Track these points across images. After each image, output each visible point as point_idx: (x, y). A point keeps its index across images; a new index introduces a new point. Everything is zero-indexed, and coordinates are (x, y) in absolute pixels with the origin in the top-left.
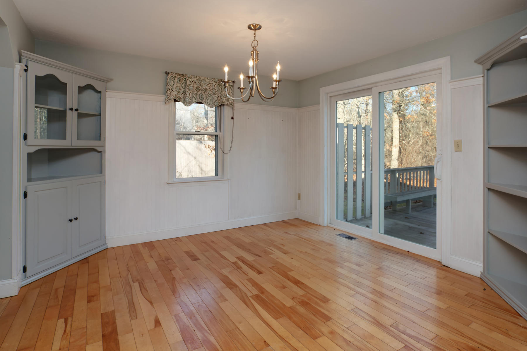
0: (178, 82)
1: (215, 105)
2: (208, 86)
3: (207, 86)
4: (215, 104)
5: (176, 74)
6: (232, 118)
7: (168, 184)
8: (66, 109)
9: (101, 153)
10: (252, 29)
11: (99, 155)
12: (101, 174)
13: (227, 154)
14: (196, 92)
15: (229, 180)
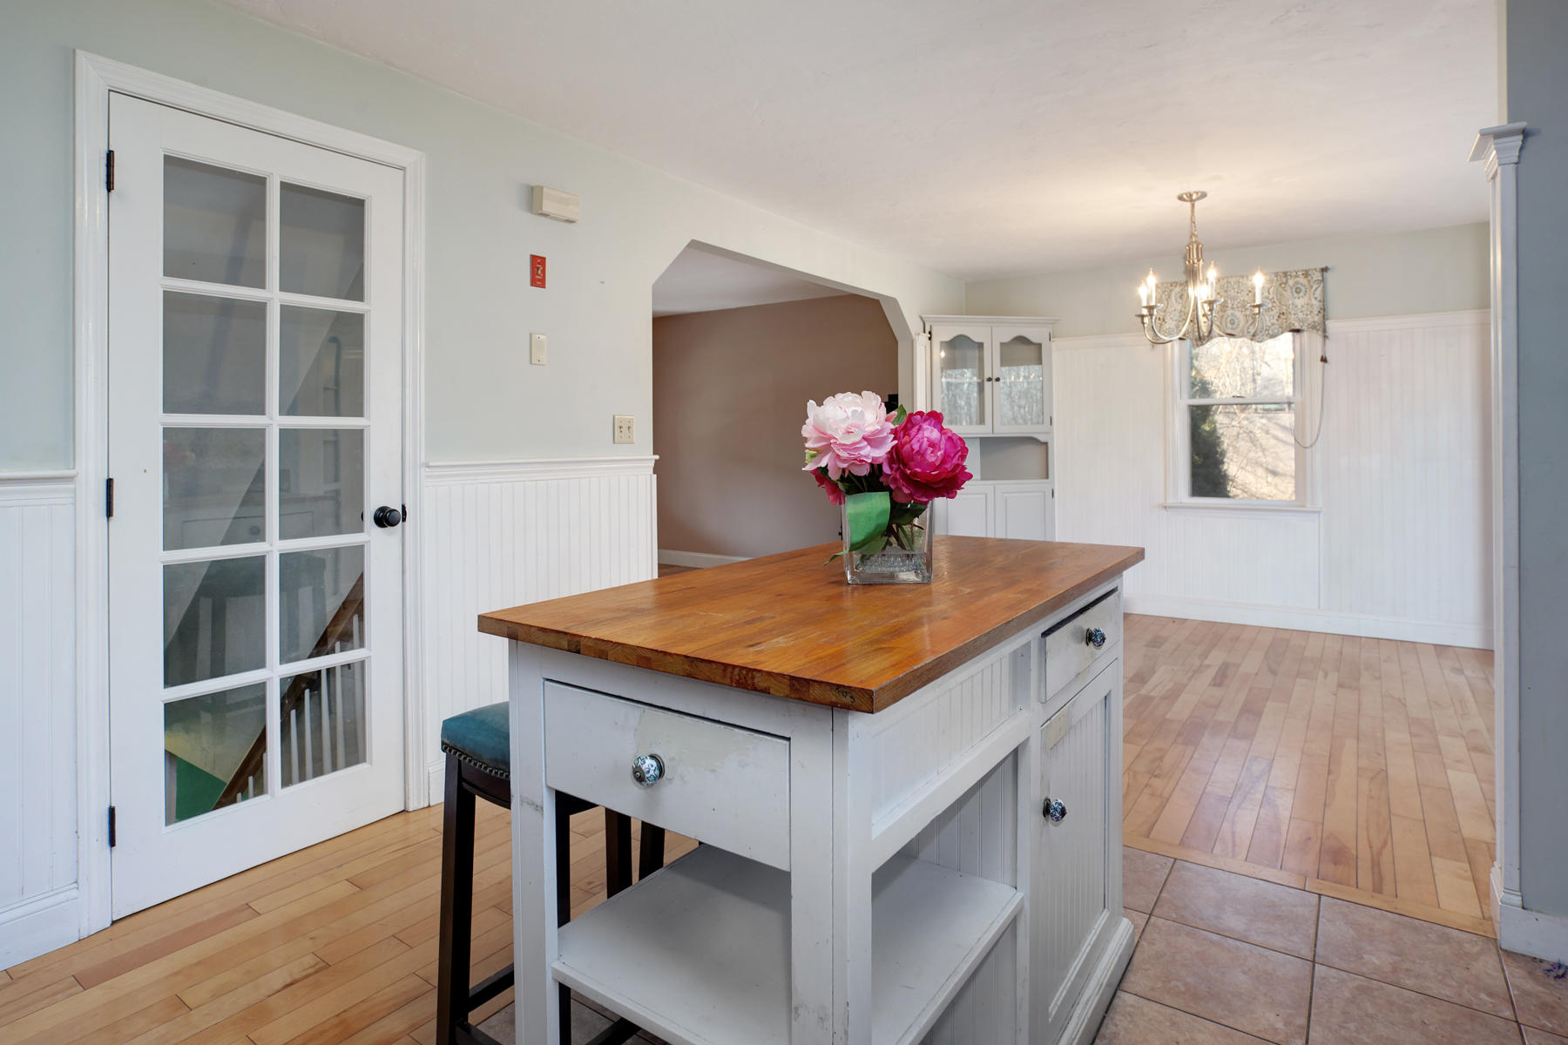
0: (1179, 299)
1: (1269, 334)
2: (1250, 294)
3: (1248, 295)
4: (1270, 332)
5: (1171, 285)
6: (1324, 360)
7: (1165, 507)
8: (983, 381)
9: (1046, 444)
10: (1184, 200)
11: (1044, 446)
12: (1046, 480)
13: (1311, 446)
14: (1221, 314)
15: (1319, 512)
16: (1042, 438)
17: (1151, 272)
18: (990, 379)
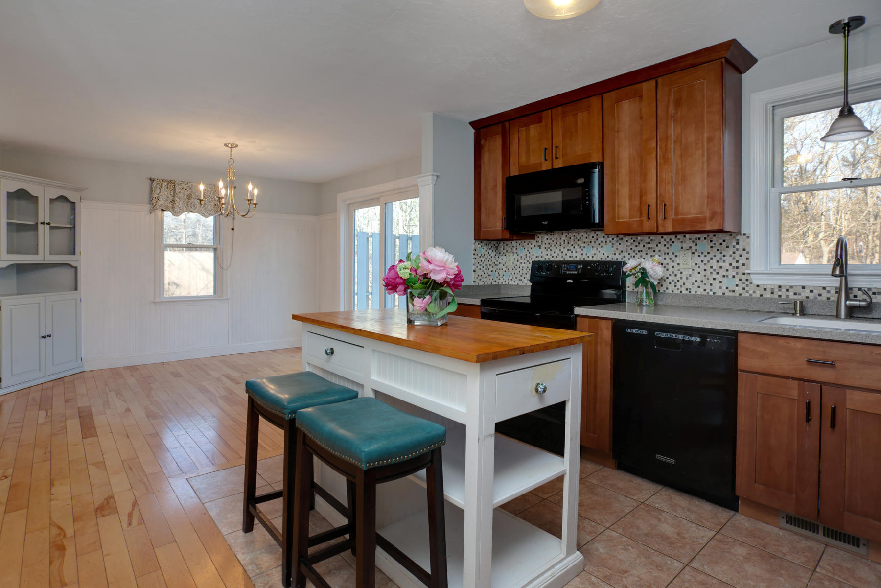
0: (166, 189)
1: (213, 214)
5: (162, 180)
6: (233, 229)
7: (154, 303)
8: (37, 223)
9: (76, 268)
10: (228, 147)
11: (73, 270)
12: (76, 291)
13: (226, 269)
14: (187, 200)
15: (229, 299)
16: (74, 264)
17: (221, 180)
18: (43, 223)
